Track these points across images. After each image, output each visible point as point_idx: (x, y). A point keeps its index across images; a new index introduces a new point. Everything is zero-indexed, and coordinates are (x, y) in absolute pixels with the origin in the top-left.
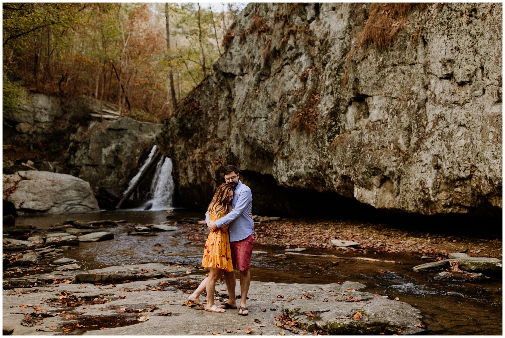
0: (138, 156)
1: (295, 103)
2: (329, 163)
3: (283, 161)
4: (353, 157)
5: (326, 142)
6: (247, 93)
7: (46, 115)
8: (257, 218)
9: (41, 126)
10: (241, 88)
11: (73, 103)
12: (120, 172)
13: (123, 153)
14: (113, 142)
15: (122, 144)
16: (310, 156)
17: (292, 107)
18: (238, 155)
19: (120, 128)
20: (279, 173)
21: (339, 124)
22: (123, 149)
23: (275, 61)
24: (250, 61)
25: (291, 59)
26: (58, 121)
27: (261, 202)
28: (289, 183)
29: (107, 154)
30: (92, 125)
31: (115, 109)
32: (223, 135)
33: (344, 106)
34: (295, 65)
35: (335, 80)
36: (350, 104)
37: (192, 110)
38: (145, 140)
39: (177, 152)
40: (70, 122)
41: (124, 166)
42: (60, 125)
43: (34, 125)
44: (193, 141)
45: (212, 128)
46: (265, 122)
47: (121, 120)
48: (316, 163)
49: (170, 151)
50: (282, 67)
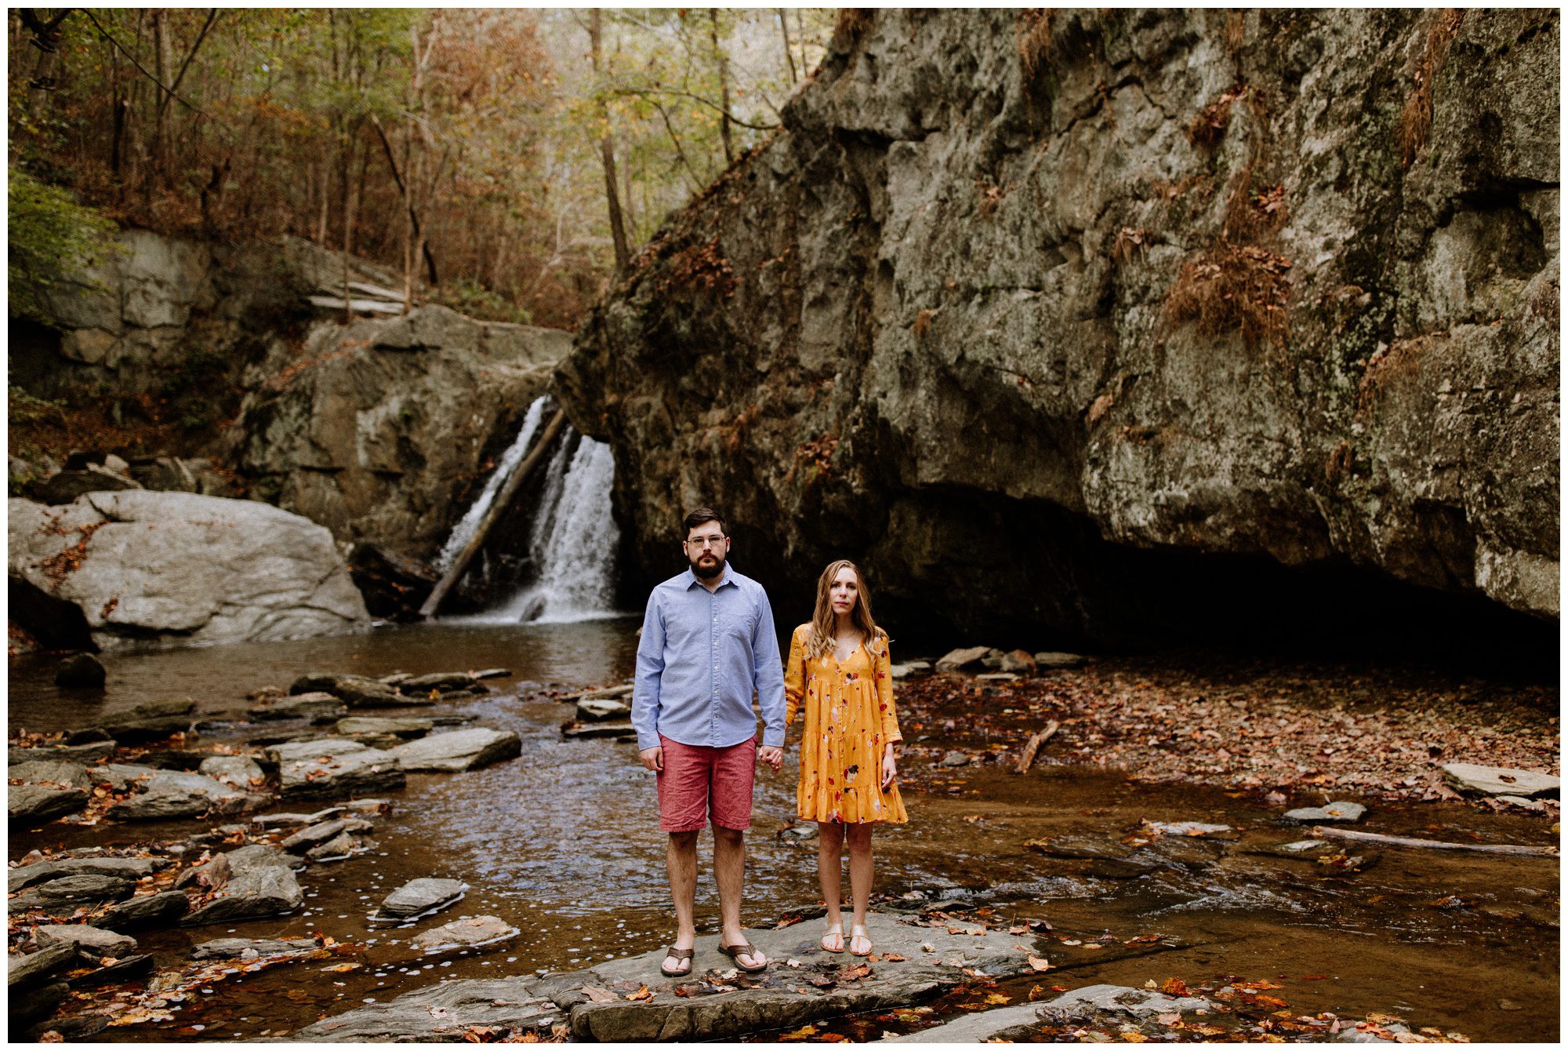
0: (477, 436)
1: (1176, 228)
2: (1354, 453)
3: (1135, 447)
4: (1475, 430)
5: (1338, 372)
6: (945, 201)
7: (160, 302)
8: (987, 655)
9: (145, 340)
10: (913, 184)
11: (252, 263)
12: (421, 492)
13: (427, 428)
14: (391, 389)
15: (424, 399)
16: (1259, 427)
17: (1163, 242)
18: (913, 430)
19: (414, 342)
20: (1114, 493)
21: (1390, 300)
22: (427, 414)
23: (1070, 76)
24: (957, 80)
25: (1149, 62)
26: (202, 324)
27: (986, 598)
28: (1159, 530)
29: (372, 431)
30: (317, 333)
31: (388, 280)
32: (821, 360)
33: (1416, 229)
34: (1166, 86)
35: (1361, 131)
36: (1444, 220)
37: (695, 272)
38: (502, 383)
39: (634, 422)
40: (242, 324)
41: (432, 471)
42: (209, 338)
43: (124, 335)
44: (697, 380)
45: (772, 334)
46: (1032, 306)
47: (419, 317)
48: (1288, 457)
49: (609, 419)
50: (1108, 92)
